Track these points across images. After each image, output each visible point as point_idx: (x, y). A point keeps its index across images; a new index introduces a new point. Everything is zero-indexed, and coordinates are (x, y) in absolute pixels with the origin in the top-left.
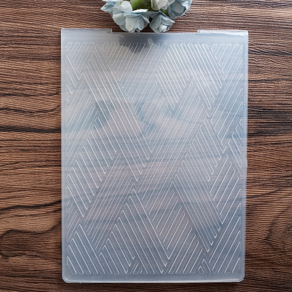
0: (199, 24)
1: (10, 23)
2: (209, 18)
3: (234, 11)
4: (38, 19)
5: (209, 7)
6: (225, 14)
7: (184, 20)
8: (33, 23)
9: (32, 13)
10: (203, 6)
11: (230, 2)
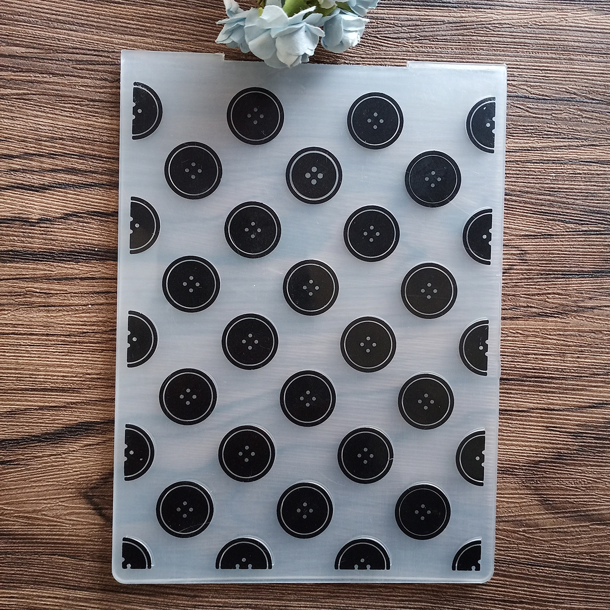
0: (516, 47)
1: (132, 37)
2: (536, 34)
3: (586, 21)
4: (189, 31)
5: (537, 13)
6: (568, 26)
7: (487, 36)
8: (180, 38)
9: (178, 17)
10: (525, 11)
11: (578, 4)
